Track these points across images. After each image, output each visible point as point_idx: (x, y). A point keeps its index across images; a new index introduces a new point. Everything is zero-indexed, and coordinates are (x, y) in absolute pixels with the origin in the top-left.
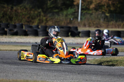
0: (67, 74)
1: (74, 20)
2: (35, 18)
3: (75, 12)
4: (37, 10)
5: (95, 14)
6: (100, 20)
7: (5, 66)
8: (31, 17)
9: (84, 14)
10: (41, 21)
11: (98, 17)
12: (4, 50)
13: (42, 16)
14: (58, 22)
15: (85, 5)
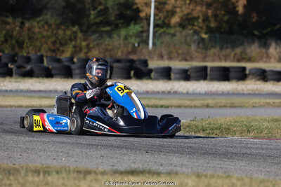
0: (125, 152)
1: (141, 47)
2: (66, 44)
3: (142, 32)
4: (71, 27)
5: (180, 35)
6: (190, 45)
7: (8, 137)
8: (58, 42)
9: (160, 34)
10: (77, 50)
11: (186, 40)
12: (6, 107)
13: (80, 38)
14: (110, 50)
15: (162, 18)
